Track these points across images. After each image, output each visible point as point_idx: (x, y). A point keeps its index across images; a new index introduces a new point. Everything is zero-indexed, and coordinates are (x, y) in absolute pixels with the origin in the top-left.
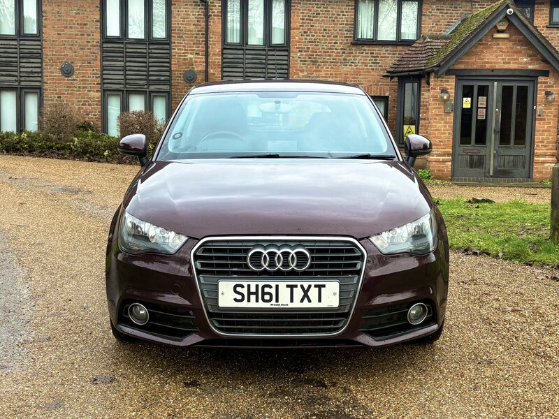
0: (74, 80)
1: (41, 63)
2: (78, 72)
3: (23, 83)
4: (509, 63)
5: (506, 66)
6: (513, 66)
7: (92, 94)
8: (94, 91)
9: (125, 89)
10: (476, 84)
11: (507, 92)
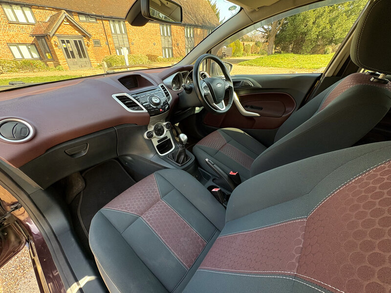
4: (72, 33)
10: (65, 39)
11: (75, 42)
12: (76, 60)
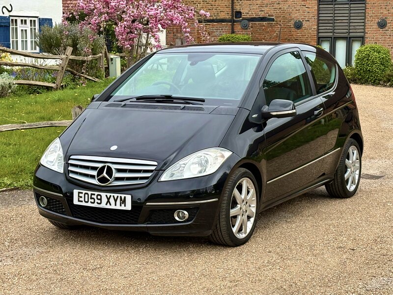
0: (387, 30)
1: (365, 19)
2: (389, 24)
3: (351, 34)
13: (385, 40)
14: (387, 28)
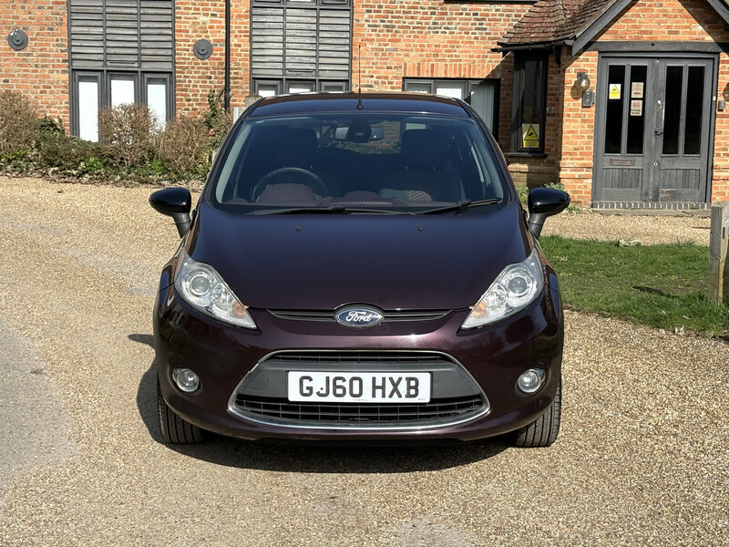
0: (29, 55)
2: (34, 42)
4: (676, 33)
5: (673, 38)
6: (683, 37)
7: (55, 76)
8: (58, 71)
9: (105, 69)
10: (629, 64)
11: (674, 75)
12: (638, 161)
13: (25, 76)
14: (28, 50)
